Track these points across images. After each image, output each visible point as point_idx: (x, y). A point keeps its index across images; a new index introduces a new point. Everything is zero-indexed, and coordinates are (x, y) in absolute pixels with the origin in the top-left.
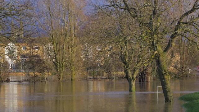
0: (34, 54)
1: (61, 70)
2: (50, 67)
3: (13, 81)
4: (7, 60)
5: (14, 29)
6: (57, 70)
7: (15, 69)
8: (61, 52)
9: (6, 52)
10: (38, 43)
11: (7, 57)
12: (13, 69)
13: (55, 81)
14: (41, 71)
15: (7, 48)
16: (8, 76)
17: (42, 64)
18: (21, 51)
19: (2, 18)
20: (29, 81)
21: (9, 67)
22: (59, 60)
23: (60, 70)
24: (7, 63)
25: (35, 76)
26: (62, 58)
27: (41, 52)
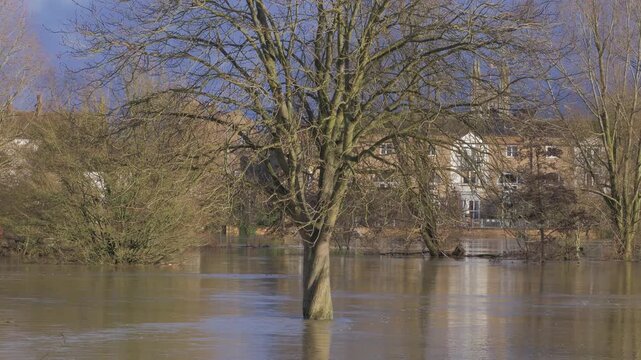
0: (543, 170)
1: (629, 222)
2: (594, 214)
3: (473, 254)
4: (459, 188)
5: (483, 91)
6: (617, 222)
7: (482, 217)
8: (628, 165)
9: (454, 161)
10: (558, 135)
11: (458, 179)
12: (476, 217)
13: (608, 258)
14: (567, 226)
15: (460, 152)
16: (458, 240)
17: (568, 203)
18: (502, 161)
19: (445, 55)
20: (524, 256)
21: (462, 210)
22: (624, 192)
23: (625, 224)
24: (456, 197)
25: (545, 242)
26: (633, 187)
27: (567, 166)
